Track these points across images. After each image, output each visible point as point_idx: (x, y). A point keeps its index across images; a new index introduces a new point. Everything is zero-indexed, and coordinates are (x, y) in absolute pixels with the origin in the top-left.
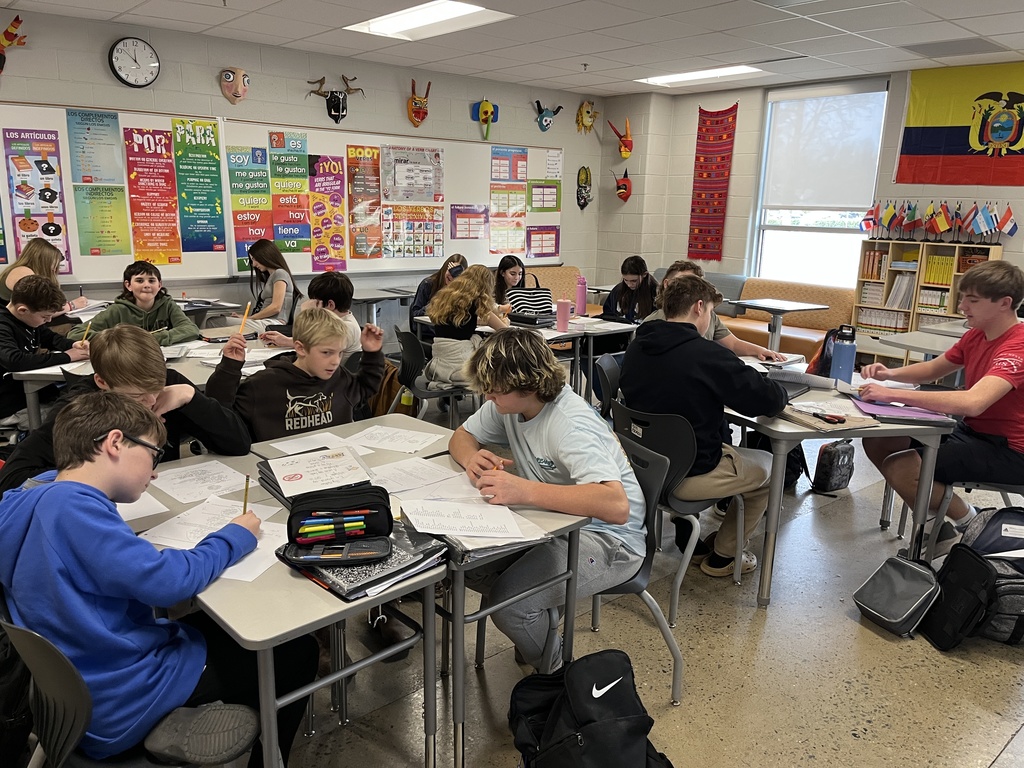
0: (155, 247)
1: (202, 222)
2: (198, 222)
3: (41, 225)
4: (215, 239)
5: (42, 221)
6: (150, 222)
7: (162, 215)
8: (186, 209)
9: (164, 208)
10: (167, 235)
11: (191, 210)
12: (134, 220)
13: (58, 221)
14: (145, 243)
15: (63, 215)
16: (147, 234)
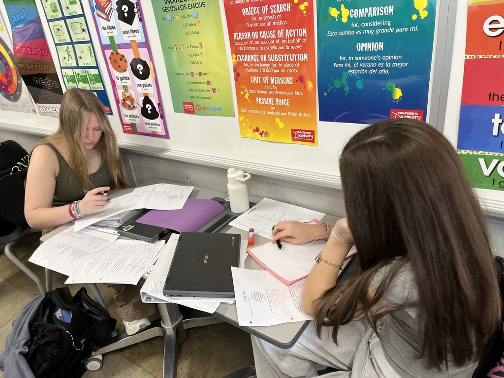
0: (266, 107)
1: (369, 46)
2: (360, 47)
3: (129, 61)
4: (398, 94)
5: (129, 55)
6: (260, 53)
7: (280, 33)
8: (334, 12)
9: (284, 14)
10: (289, 81)
11: (345, 13)
12: (235, 50)
13: (143, 54)
14: (253, 97)
15: (147, 44)
16: (255, 79)
